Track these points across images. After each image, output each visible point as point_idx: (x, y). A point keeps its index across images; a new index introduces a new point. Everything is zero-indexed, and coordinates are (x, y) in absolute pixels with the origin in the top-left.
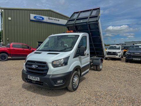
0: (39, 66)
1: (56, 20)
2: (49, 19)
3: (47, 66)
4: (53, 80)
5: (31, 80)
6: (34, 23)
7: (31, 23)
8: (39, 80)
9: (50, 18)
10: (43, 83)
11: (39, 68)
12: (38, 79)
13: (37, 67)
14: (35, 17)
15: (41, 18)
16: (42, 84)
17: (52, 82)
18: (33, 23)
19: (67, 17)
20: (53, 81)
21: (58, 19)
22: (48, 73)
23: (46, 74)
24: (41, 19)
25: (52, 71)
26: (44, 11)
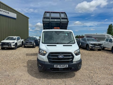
1: (6, 12)
19: (16, 11)
23: (72, 61)
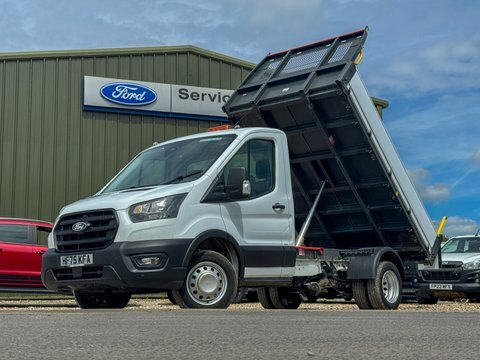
0: (94, 224)
1: (224, 99)
2: (183, 95)
3: (114, 219)
4: (130, 255)
5: (70, 270)
7: (88, 122)
8: (92, 262)
9: (191, 89)
10: (101, 268)
11: (94, 229)
12: (88, 261)
13: (88, 228)
14: (108, 92)
15: (137, 92)
16: (99, 272)
17: (127, 261)
18: (100, 122)
20: (128, 258)
22: (117, 239)
23: (111, 241)
24: (141, 97)
25: (129, 231)
26: (157, 58)
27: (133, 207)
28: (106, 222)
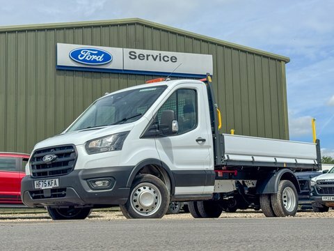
0: (59, 156)
1: (163, 59)
2: (133, 56)
3: (74, 152)
4: (86, 179)
5: (42, 191)
6: (71, 78)
7: (61, 78)
8: (58, 185)
9: (138, 52)
10: (65, 189)
11: (59, 160)
12: (55, 184)
13: (54, 159)
14: (75, 55)
15: (97, 55)
16: (63, 193)
18: (69, 78)
19: (213, 43)
20: (85, 182)
21: (170, 54)
22: (76, 168)
23: (72, 169)
24: (100, 58)
25: (85, 161)
26: (112, 28)
27: (88, 142)
28: (68, 154)
